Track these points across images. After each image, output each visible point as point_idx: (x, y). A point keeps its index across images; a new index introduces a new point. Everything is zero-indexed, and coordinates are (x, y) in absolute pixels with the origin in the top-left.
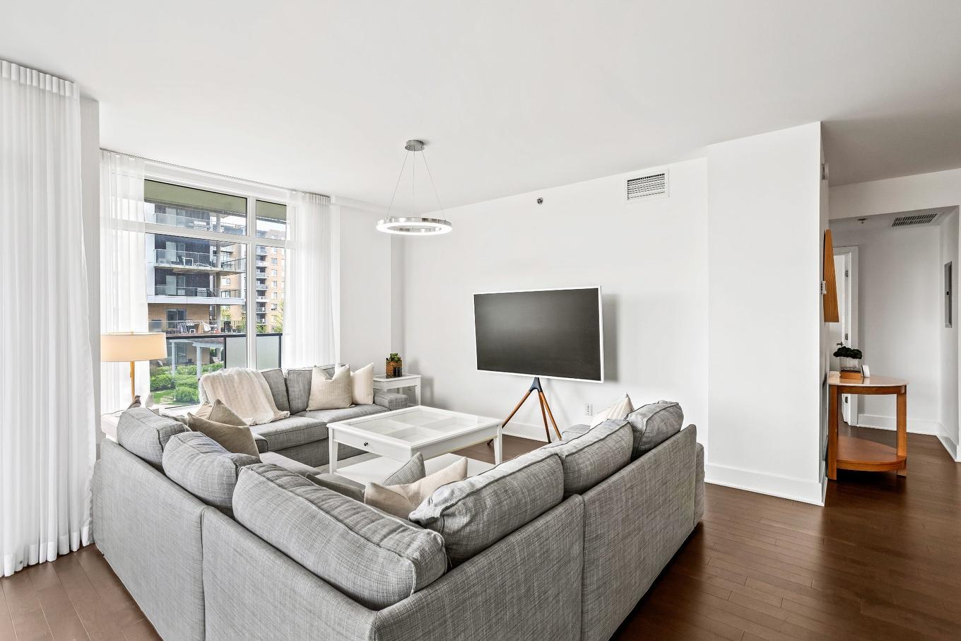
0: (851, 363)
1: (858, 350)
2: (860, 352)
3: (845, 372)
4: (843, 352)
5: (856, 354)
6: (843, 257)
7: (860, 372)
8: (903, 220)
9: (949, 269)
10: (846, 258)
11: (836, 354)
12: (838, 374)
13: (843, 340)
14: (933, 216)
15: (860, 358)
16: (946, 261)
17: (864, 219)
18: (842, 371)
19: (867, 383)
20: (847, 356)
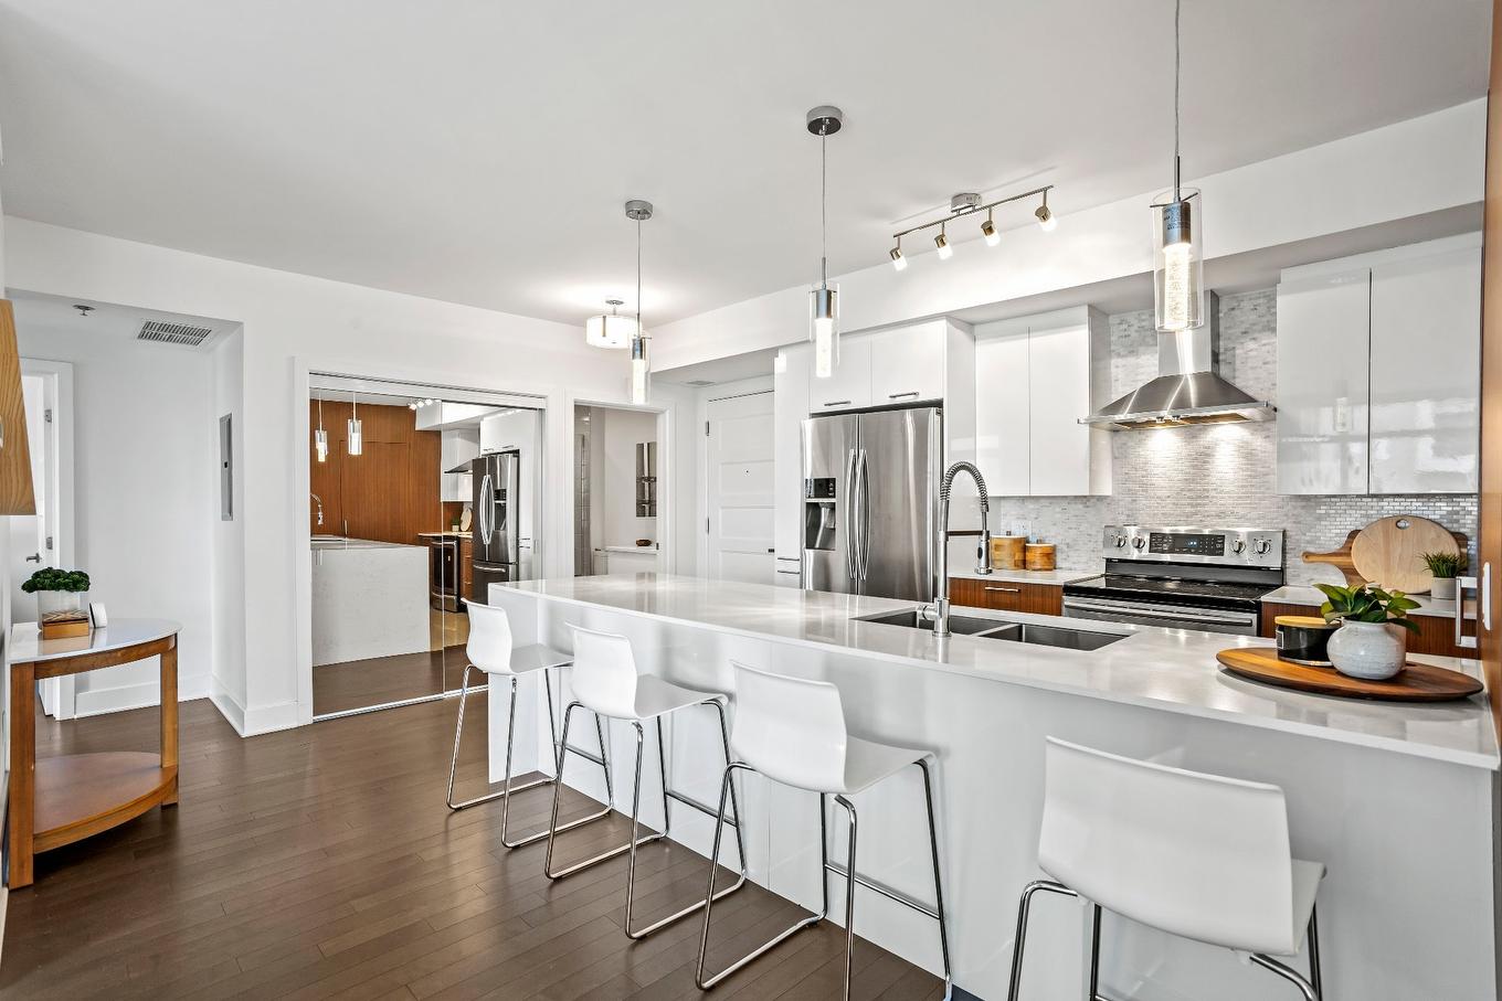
0: (63, 601)
1: (81, 573)
2: (87, 576)
3: (51, 627)
4: (46, 580)
5: (77, 582)
6: (40, 381)
7: (86, 619)
8: (158, 331)
9: (227, 423)
10: (46, 386)
11: (30, 587)
12: (33, 628)
13: (42, 550)
14: (204, 333)
15: (87, 589)
16: (223, 413)
17: (87, 308)
18: (45, 624)
19: (102, 644)
20: (57, 587)
